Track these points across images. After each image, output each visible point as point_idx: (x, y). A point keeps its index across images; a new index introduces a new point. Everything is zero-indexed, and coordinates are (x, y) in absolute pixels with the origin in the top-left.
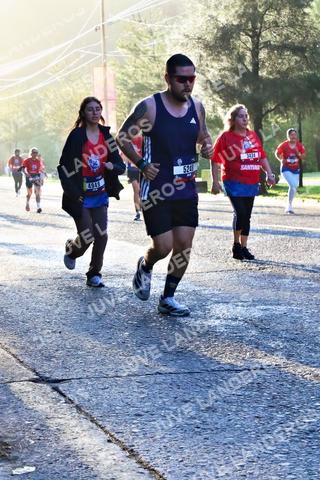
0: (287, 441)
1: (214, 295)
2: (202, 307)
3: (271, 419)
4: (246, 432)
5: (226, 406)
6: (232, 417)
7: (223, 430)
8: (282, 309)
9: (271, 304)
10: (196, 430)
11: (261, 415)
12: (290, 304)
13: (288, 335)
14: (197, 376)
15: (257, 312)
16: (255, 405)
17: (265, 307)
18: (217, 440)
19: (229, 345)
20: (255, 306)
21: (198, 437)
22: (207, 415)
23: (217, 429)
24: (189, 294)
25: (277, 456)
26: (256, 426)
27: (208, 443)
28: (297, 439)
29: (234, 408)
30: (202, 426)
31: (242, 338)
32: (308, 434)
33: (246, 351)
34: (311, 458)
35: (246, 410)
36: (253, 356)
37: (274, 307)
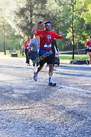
1: (16, 87)
2: (12, 90)
3: (27, 124)
4: (19, 128)
5: (14, 120)
6: (15, 124)
7: (12, 128)
8: (35, 91)
9: (32, 90)
10: (4, 128)
11: (25, 123)
12: (38, 89)
13: (36, 99)
14: (7, 111)
15: (28, 92)
16: (23, 120)
17: (30, 90)
18: (10, 131)
19: (18, 102)
20: (27, 90)
21: (5, 130)
22: (8, 123)
23: (11, 127)
24: (8, 87)
25: (27, 135)
26: (23, 126)
27: (7, 132)
29: (16, 121)
30: (6, 127)
31: (22, 100)
32: (38, 128)
33: (23, 104)
34: (38, 135)
35: (20, 121)
36: (25, 105)
37: (33, 90)
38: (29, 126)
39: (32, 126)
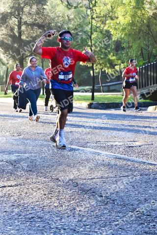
0: (19, 223)
3: (13, 212)
8: (27, 155)
9: (21, 153)
11: (7, 210)
12: (31, 153)
13: (28, 169)
15: (13, 157)
16: (5, 205)
17: (18, 155)
20: (13, 154)
25: (12, 231)
26: (4, 216)
28: (24, 222)
31: (4, 171)
32: (30, 219)
33: (5, 177)
34: (30, 232)
36: (8, 180)
37: (22, 155)
38: (16, 216)
39: (19, 216)
